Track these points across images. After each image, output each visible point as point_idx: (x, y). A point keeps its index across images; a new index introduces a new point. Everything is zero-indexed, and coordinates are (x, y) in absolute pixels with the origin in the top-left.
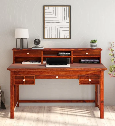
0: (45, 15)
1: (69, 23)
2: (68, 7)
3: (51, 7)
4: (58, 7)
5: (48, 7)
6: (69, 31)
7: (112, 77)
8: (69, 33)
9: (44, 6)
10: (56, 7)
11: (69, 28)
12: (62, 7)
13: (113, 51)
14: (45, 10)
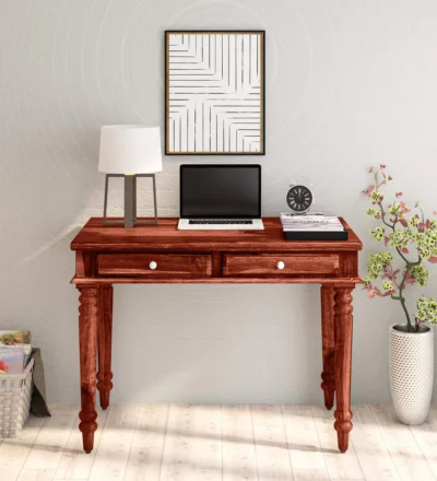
0: (171, 66)
1: (259, 97)
2: (254, 36)
3: (193, 36)
4: (219, 36)
5: (179, 36)
6: (258, 127)
7: (376, 296)
8: (258, 133)
9: (167, 33)
10: (212, 36)
11: (259, 115)
12: (232, 36)
13: (381, 198)
14: (171, 48)
